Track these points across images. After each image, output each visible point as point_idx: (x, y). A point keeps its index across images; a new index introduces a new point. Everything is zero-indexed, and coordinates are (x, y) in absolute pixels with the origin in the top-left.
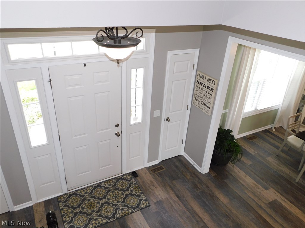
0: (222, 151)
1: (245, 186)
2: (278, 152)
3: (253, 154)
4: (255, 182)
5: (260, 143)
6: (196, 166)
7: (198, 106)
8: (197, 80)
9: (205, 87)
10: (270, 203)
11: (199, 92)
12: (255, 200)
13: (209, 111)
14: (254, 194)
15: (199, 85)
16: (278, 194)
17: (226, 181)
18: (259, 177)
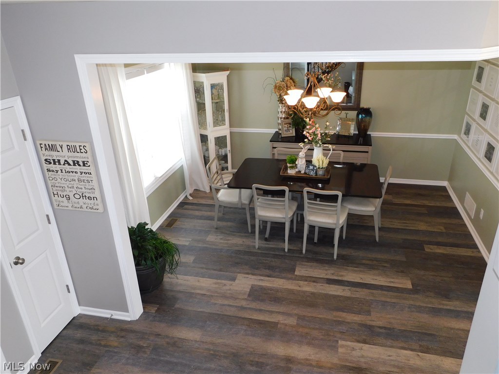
0: (149, 262)
1: (208, 294)
2: (215, 223)
3: (187, 244)
4: (215, 281)
5: (186, 224)
6: (116, 314)
7: (70, 205)
8: (43, 158)
9: (69, 164)
10: (249, 295)
11: (59, 180)
12: (231, 304)
13: (97, 205)
14: (224, 296)
15: (52, 167)
16: (250, 276)
17: (177, 306)
18: (214, 270)
